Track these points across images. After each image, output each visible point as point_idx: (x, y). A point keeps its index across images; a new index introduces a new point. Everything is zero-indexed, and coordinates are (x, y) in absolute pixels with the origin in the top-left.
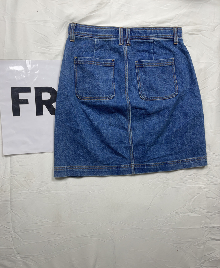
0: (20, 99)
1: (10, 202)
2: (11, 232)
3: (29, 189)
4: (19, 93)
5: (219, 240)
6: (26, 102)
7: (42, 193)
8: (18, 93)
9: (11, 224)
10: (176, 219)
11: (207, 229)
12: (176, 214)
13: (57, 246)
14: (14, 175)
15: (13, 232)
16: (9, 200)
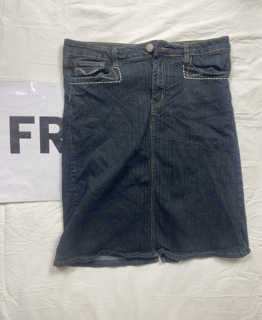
0: (20, 132)
1: (3, 256)
2: (4, 294)
3: (27, 240)
6: (27, 135)
7: (44, 244)
8: (19, 125)
9: (5, 283)
10: (219, 284)
11: (260, 299)
12: (220, 277)
13: (62, 314)
14: (9, 221)
15: (7, 294)
16: (3, 252)
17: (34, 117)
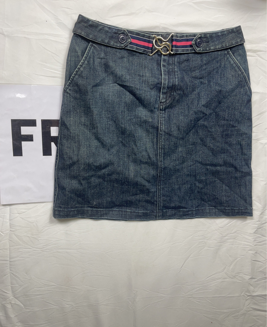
0: (22, 135)
1: (8, 262)
2: (10, 297)
3: (32, 247)
4: (21, 127)
6: (30, 138)
7: (48, 251)
9: (10, 287)
10: (211, 285)
11: (249, 297)
12: (212, 279)
13: (66, 315)
14: (14, 230)
15: (13, 297)
16: (8, 259)
17: (36, 120)
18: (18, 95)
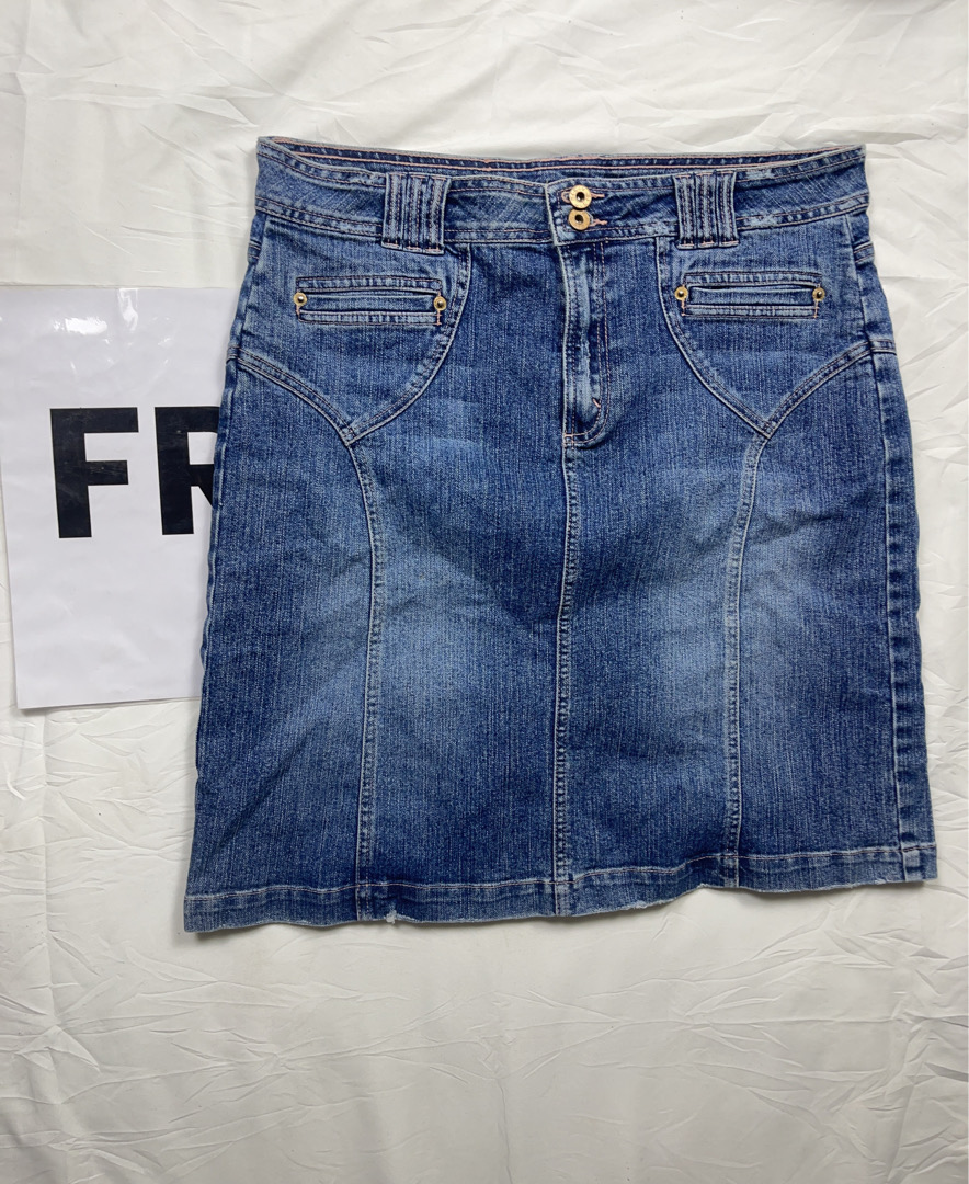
0: (89, 463)
1: (43, 898)
2: (47, 1029)
3: (126, 841)
4: (86, 435)
5: (963, 1077)
6: (115, 473)
8: (83, 437)
9: (51, 993)
10: (779, 979)
11: (917, 1027)
12: (780, 956)
13: (250, 1093)
14: (62, 780)
15: (60, 1029)
16: (42, 886)
17: (136, 409)
18: (75, 325)
